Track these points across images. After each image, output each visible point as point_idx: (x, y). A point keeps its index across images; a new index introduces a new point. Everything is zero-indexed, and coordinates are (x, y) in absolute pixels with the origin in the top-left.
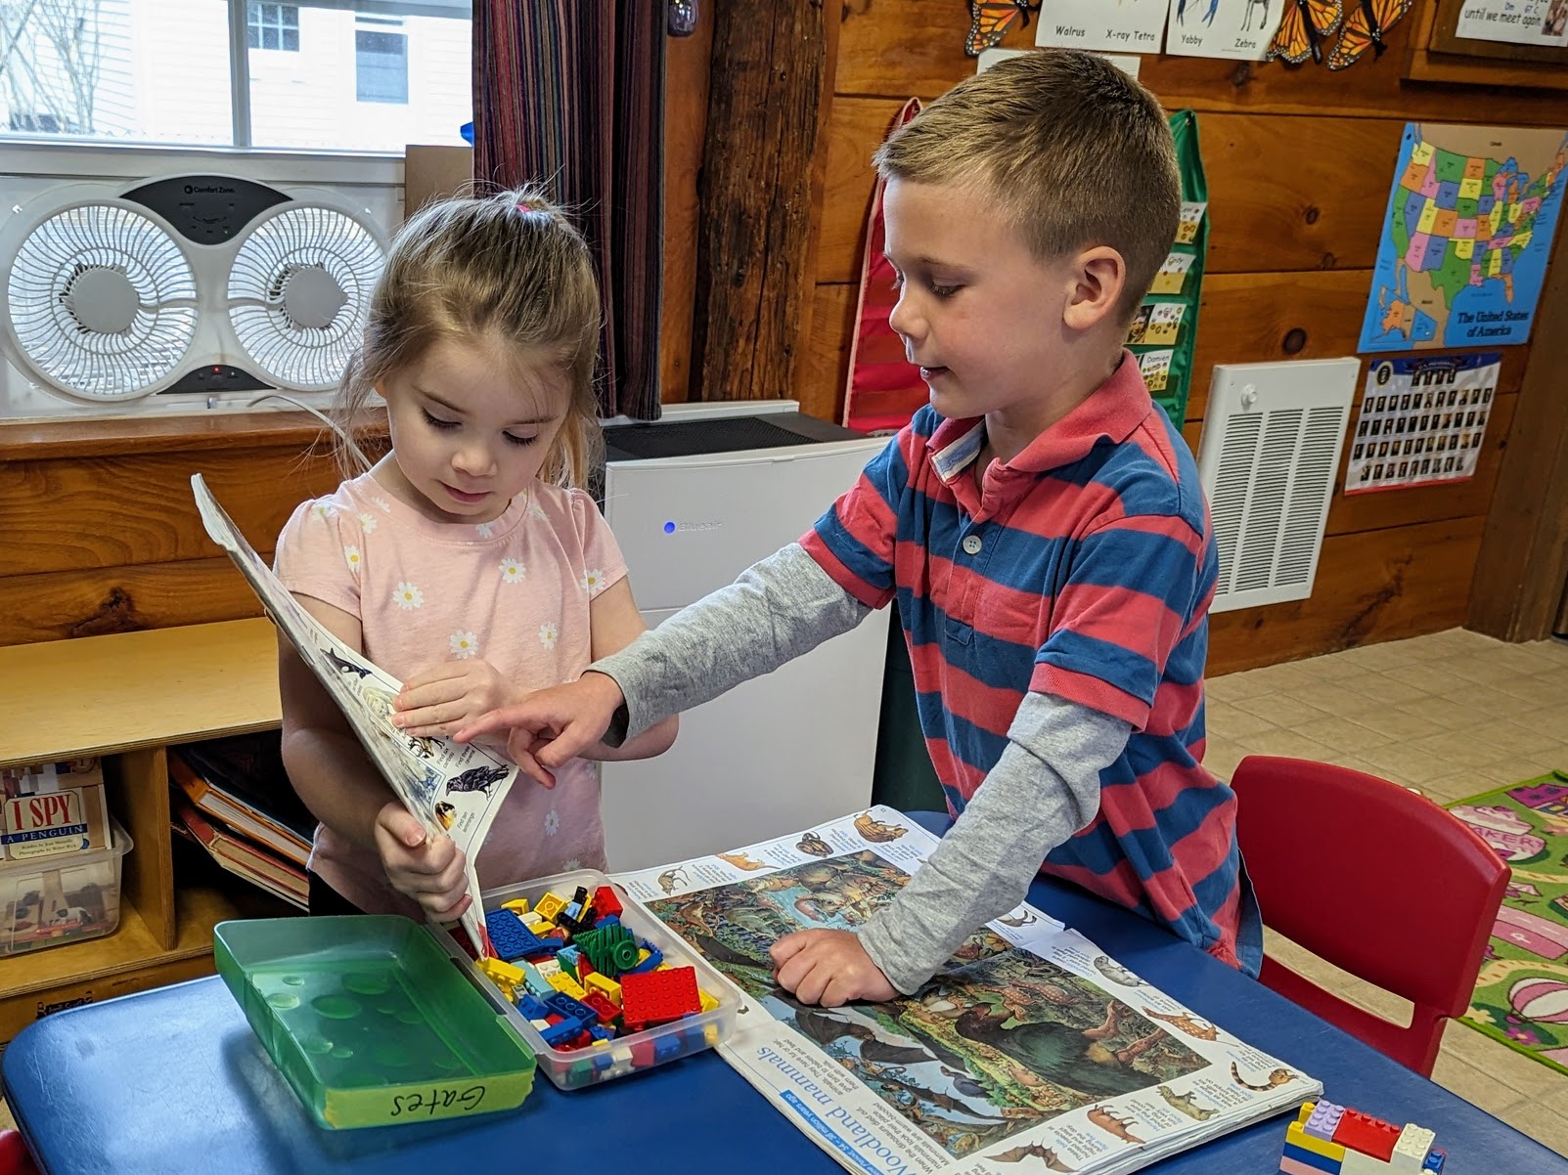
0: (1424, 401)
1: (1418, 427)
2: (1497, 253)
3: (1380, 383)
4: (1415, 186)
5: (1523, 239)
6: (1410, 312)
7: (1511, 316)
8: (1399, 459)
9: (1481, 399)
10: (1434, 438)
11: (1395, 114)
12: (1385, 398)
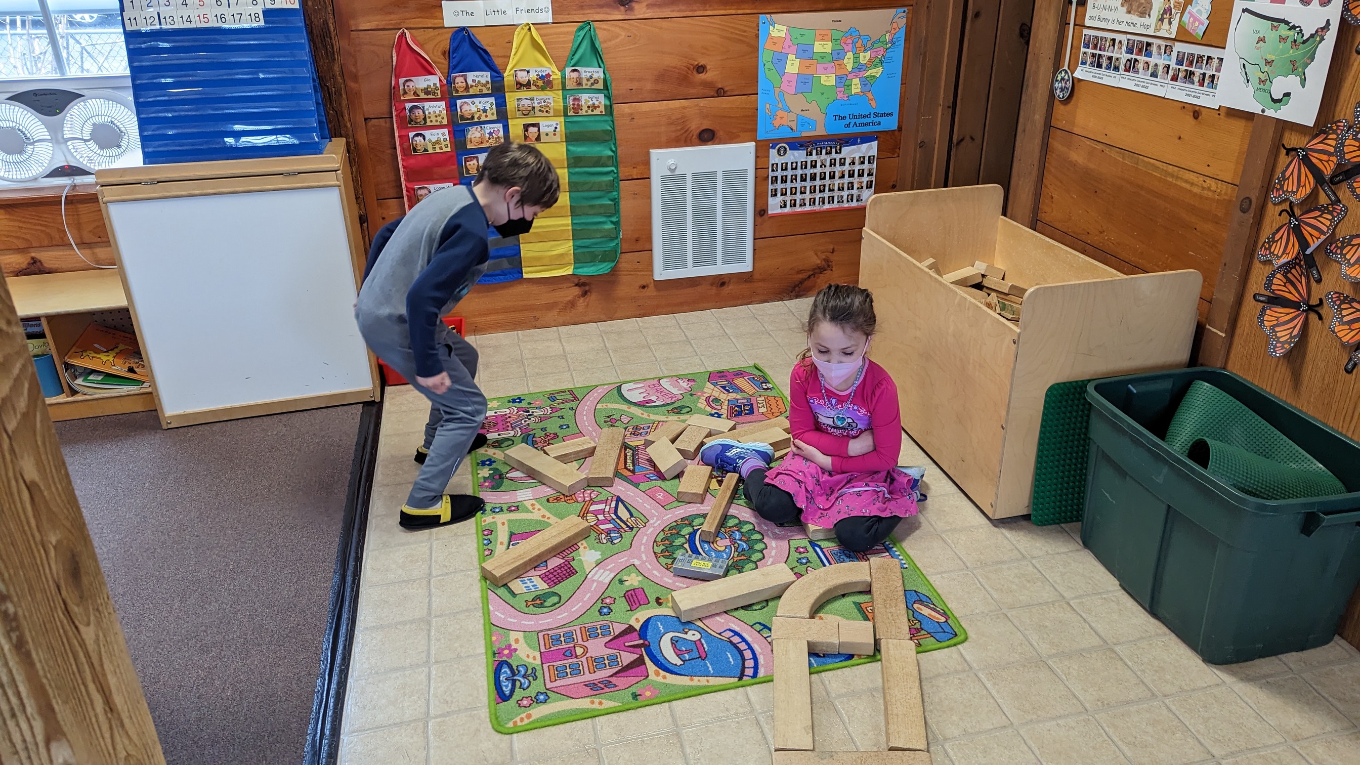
0: (819, 164)
1: (818, 178)
2: (856, 81)
3: (780, 155)
4: (778, 48)
5: (877, 72)
6: (792, 116)
7: (876, 115)
8: (808, 196)
9: (866, 162)
10: (834, 184)
11: (748, 11)
12: (787, 164)
